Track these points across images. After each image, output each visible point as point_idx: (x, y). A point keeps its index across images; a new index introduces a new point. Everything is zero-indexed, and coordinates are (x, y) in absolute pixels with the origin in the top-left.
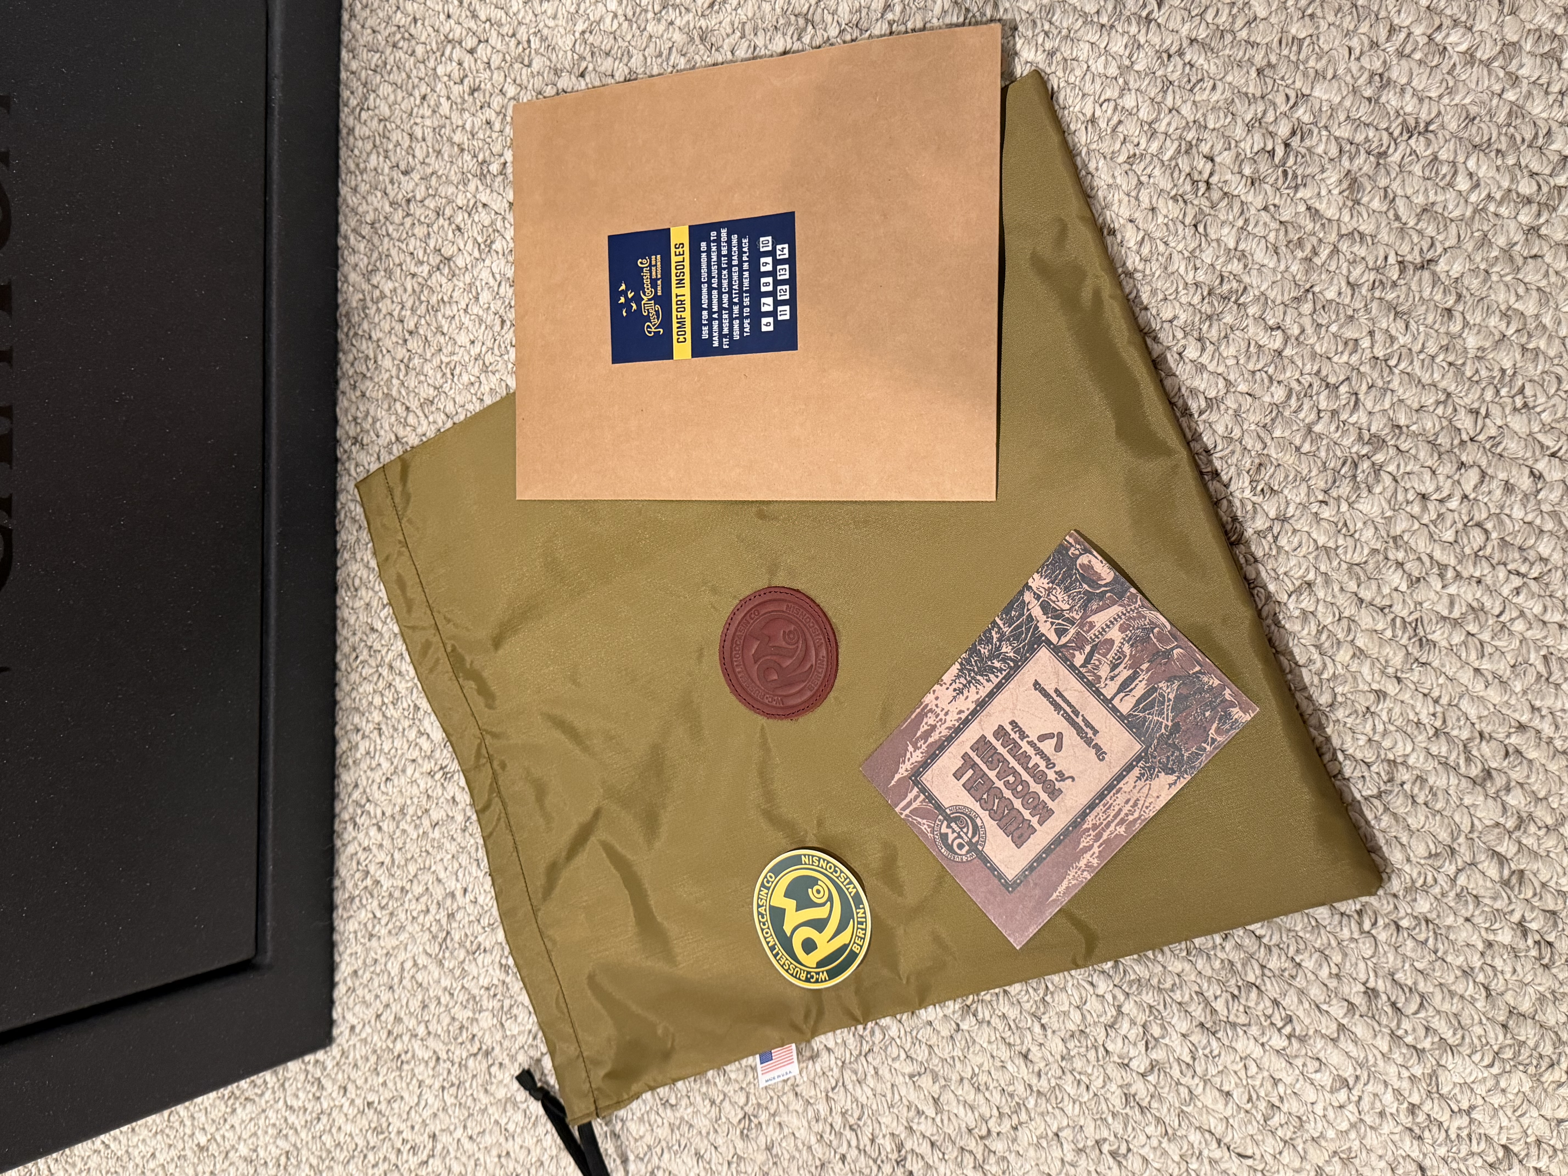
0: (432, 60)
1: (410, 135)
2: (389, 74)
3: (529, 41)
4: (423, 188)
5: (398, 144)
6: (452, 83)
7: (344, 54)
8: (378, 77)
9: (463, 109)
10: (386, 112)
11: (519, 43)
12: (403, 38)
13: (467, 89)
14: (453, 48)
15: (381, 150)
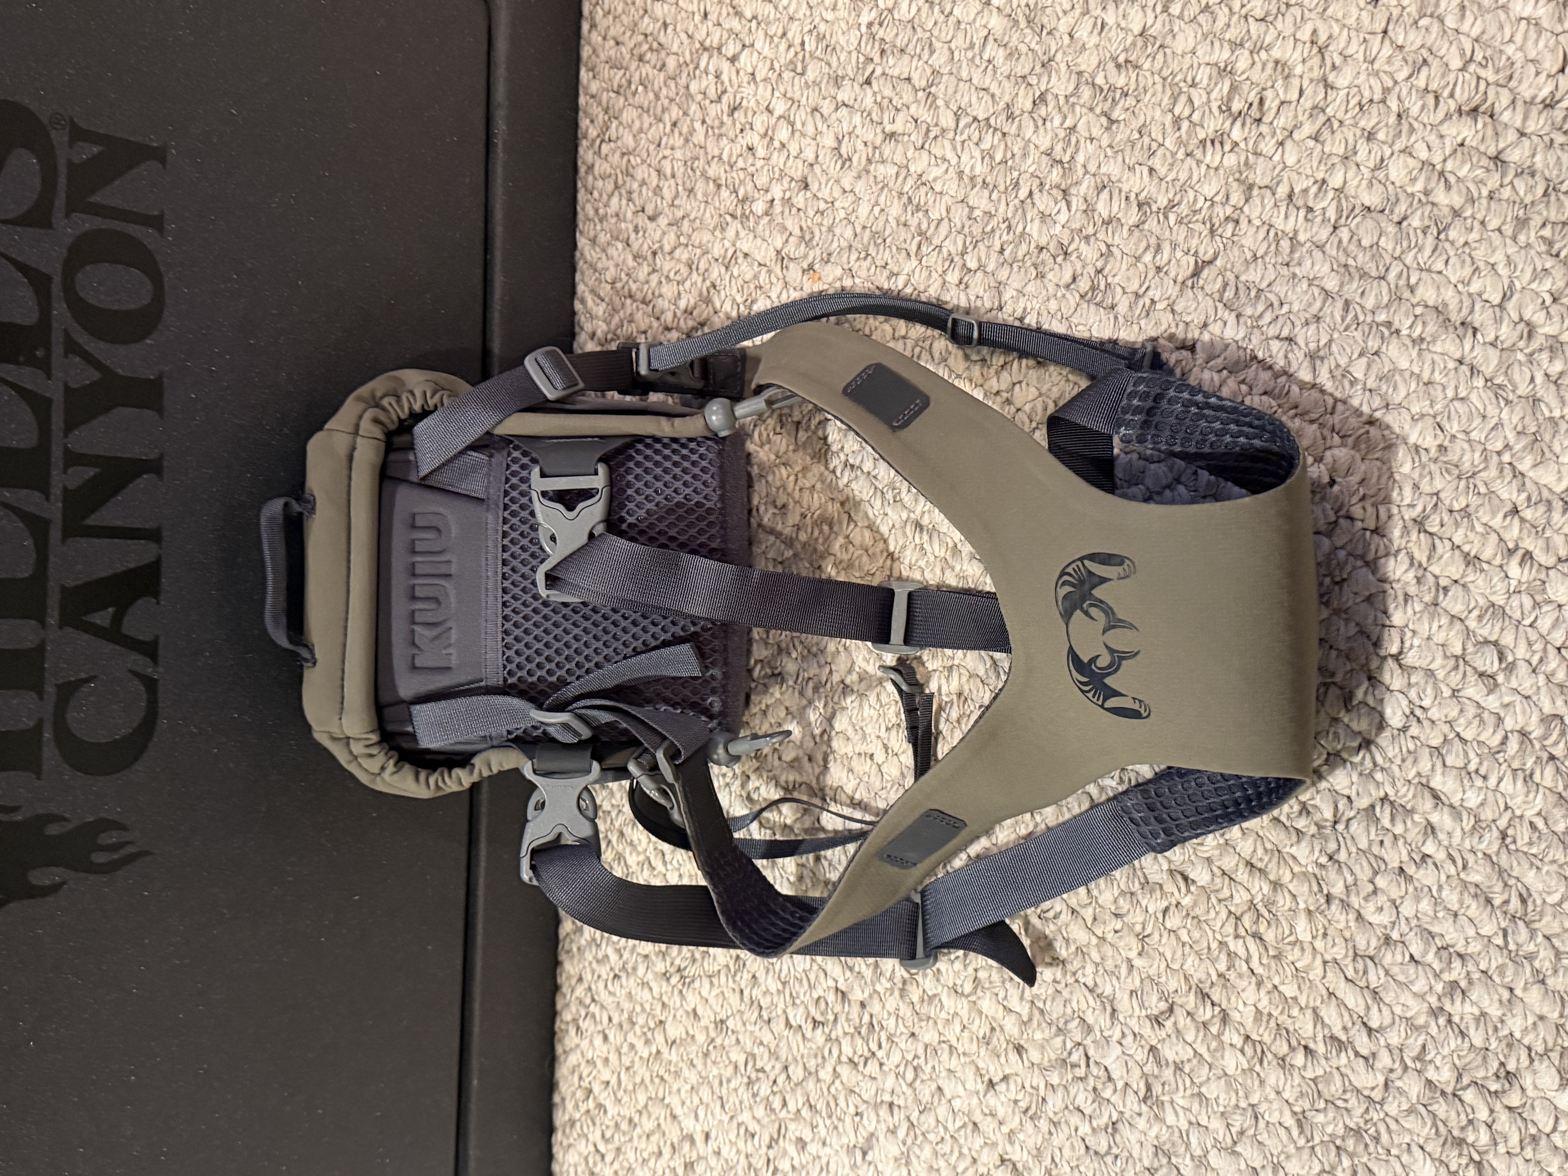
0: (684, 75)
1: (658, 171)
2: (634, 94)
3: (803, 44)
4: (672, 236)
5: (643, 183)
6: (707, 102)
7: (584, 74)
8: (622, 100)
9: (721, 135)
10: (631, 143)
11: (790, 46)
12: (651, 49)
13: (725, 108)
14: (710, 57)
15: (623, 192)
